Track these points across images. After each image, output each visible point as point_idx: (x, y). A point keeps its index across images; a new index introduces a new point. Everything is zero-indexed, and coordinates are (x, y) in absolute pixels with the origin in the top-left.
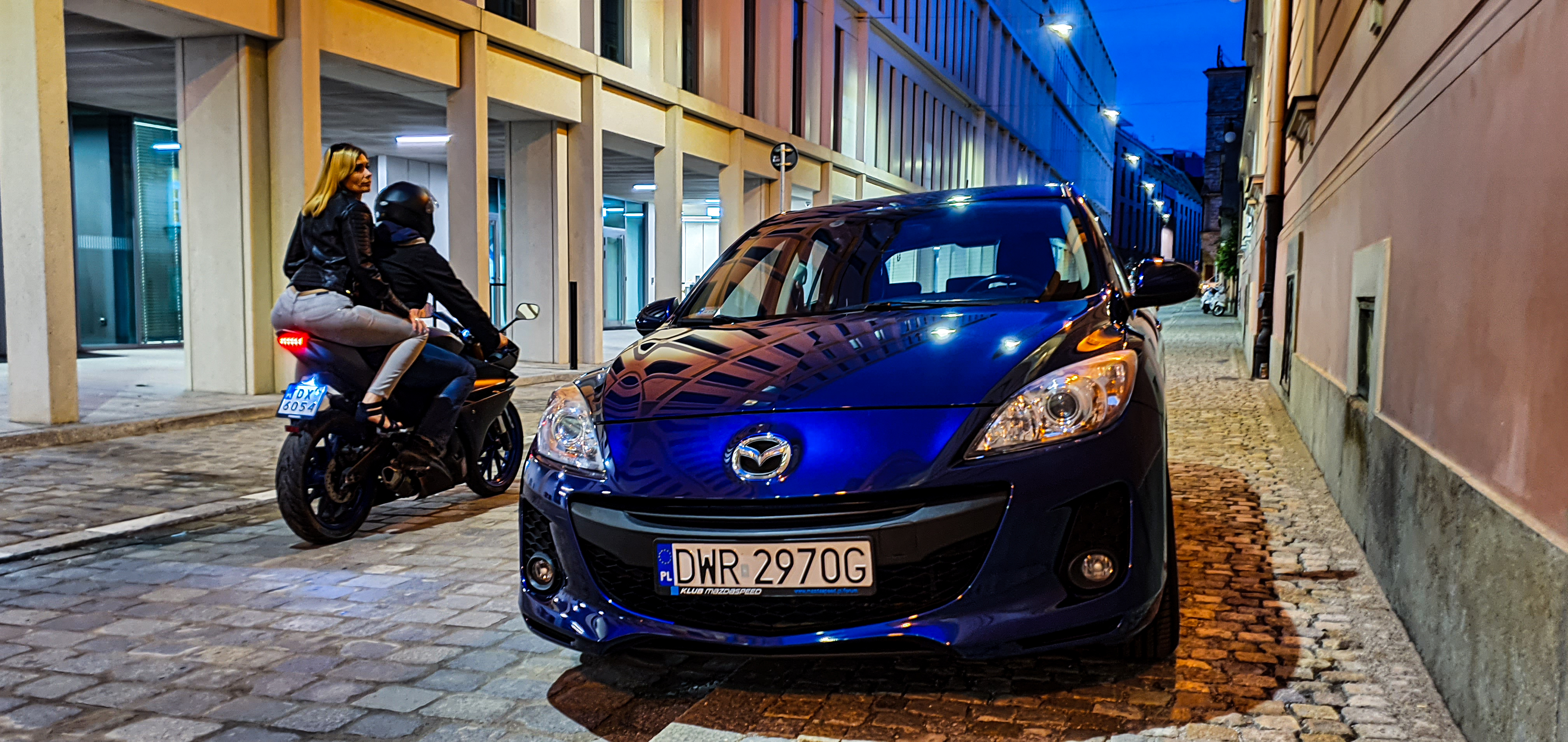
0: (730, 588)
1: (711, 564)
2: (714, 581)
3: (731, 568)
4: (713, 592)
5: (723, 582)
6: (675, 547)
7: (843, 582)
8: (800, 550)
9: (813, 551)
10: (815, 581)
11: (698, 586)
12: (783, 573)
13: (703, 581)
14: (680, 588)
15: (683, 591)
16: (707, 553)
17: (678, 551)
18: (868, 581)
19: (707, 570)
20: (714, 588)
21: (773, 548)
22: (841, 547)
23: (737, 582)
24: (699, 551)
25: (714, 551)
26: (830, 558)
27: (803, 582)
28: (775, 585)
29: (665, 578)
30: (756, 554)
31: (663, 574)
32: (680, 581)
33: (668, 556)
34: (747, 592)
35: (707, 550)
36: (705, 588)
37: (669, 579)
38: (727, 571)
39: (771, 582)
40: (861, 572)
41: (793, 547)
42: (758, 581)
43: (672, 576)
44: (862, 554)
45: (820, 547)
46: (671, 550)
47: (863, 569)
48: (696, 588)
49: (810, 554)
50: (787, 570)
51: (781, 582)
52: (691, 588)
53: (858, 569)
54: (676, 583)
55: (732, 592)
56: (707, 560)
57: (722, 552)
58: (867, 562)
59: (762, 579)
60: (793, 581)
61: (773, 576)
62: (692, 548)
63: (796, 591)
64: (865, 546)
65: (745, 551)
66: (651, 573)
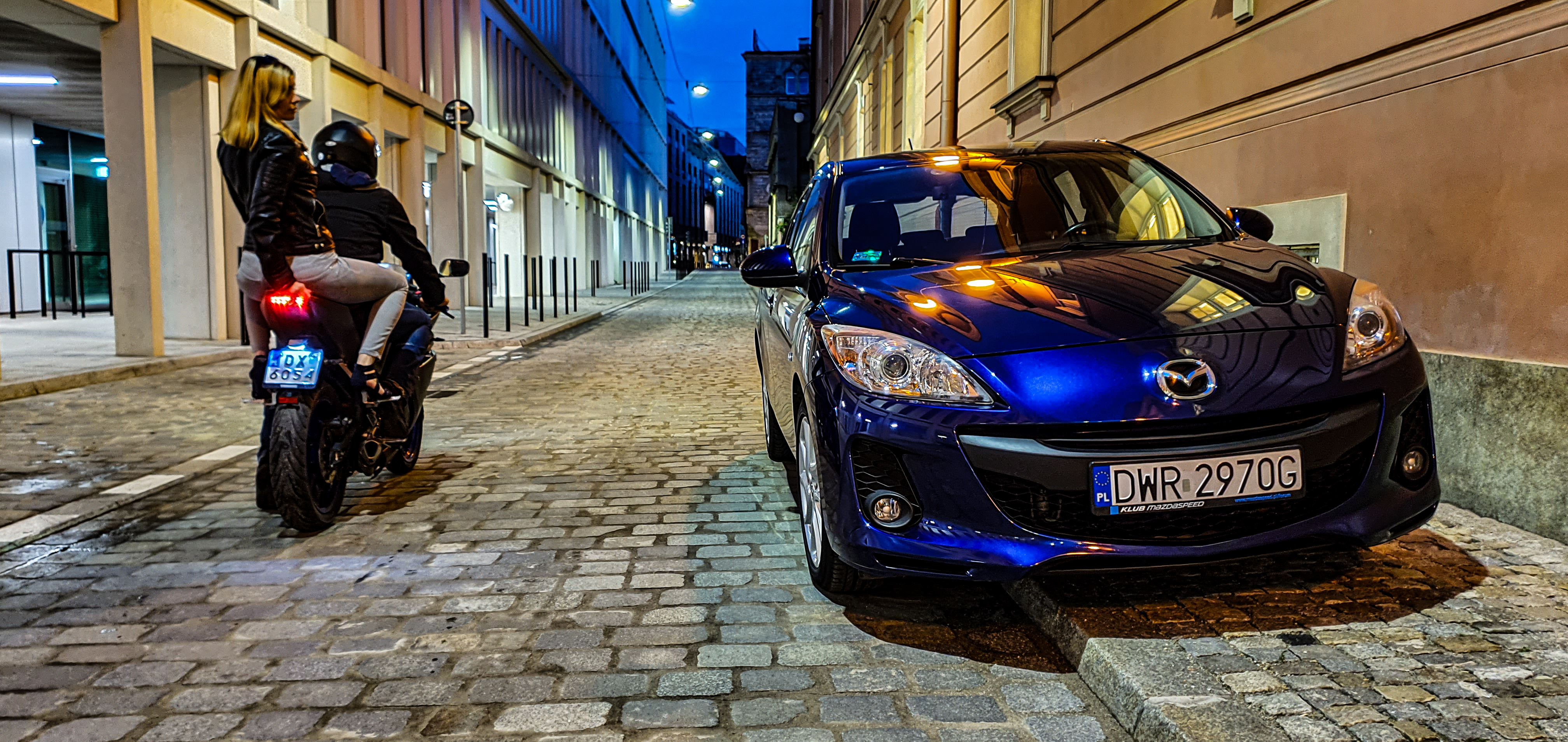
0: (1173, 503)
1: (1152, 482)
2: (1155, 498)
3: (1172, 484)
4: (1156, 508)
5: (1164, 498)
6: (1113, 469)
7: (1277, 488)
8: (1239, 462)
9: (1251, 462)
10: (1253, 489)
11: (1138, 504)
12: (1223, 485)
13: (1143, 499)
14: (1120, 507)
15: (1123, 509)
16: (1149, 472)
17: (1116, 473)
18: (1298, 486)
19: (1148, 488)
20: (1156, 504)
21: (1214, 463)
22: (1275, 456)
23: (1179, 497)
24: (1139, 471)
25: (1155, 470)
26: (1266, 466)
27: (1241, 491)
28: (1216, 496)
29: (1102, 499)
30: (1198, 469)
31: (1099, 496)
32: (1118, 501)
33: (1106, 478)
34: (1189, 505)
35: (1147, 470)
36: (1147, 505)
37: (1106, 500)
38: (1168, 488)
39: (1212, 494)
40: (1292, 478)
41: (1232, 460)
42: (1199, 494)
43: (1109, 497)
44: (1293, 461)
45: (1257, 457)
46: (1109, 473)
47: (1294, 475)
48: (1137, 506)
49: (1248, 465)
50: (1227, 482)
51: (1221, 493)
52: (1132, 506)
53: (1290, 475)
54: (1114, 503)
55: (1176, 506)
56: (1148, 478)
57: (1163, 469)
58: (1297, 468)
59: (1203, 492)
60: (1232, 491)
61: (1215, 489)
62: (1133, 468)
63: (1236, 500)
64: (1296, 454)
65: (1188, 469)
66: (1087, 496)
